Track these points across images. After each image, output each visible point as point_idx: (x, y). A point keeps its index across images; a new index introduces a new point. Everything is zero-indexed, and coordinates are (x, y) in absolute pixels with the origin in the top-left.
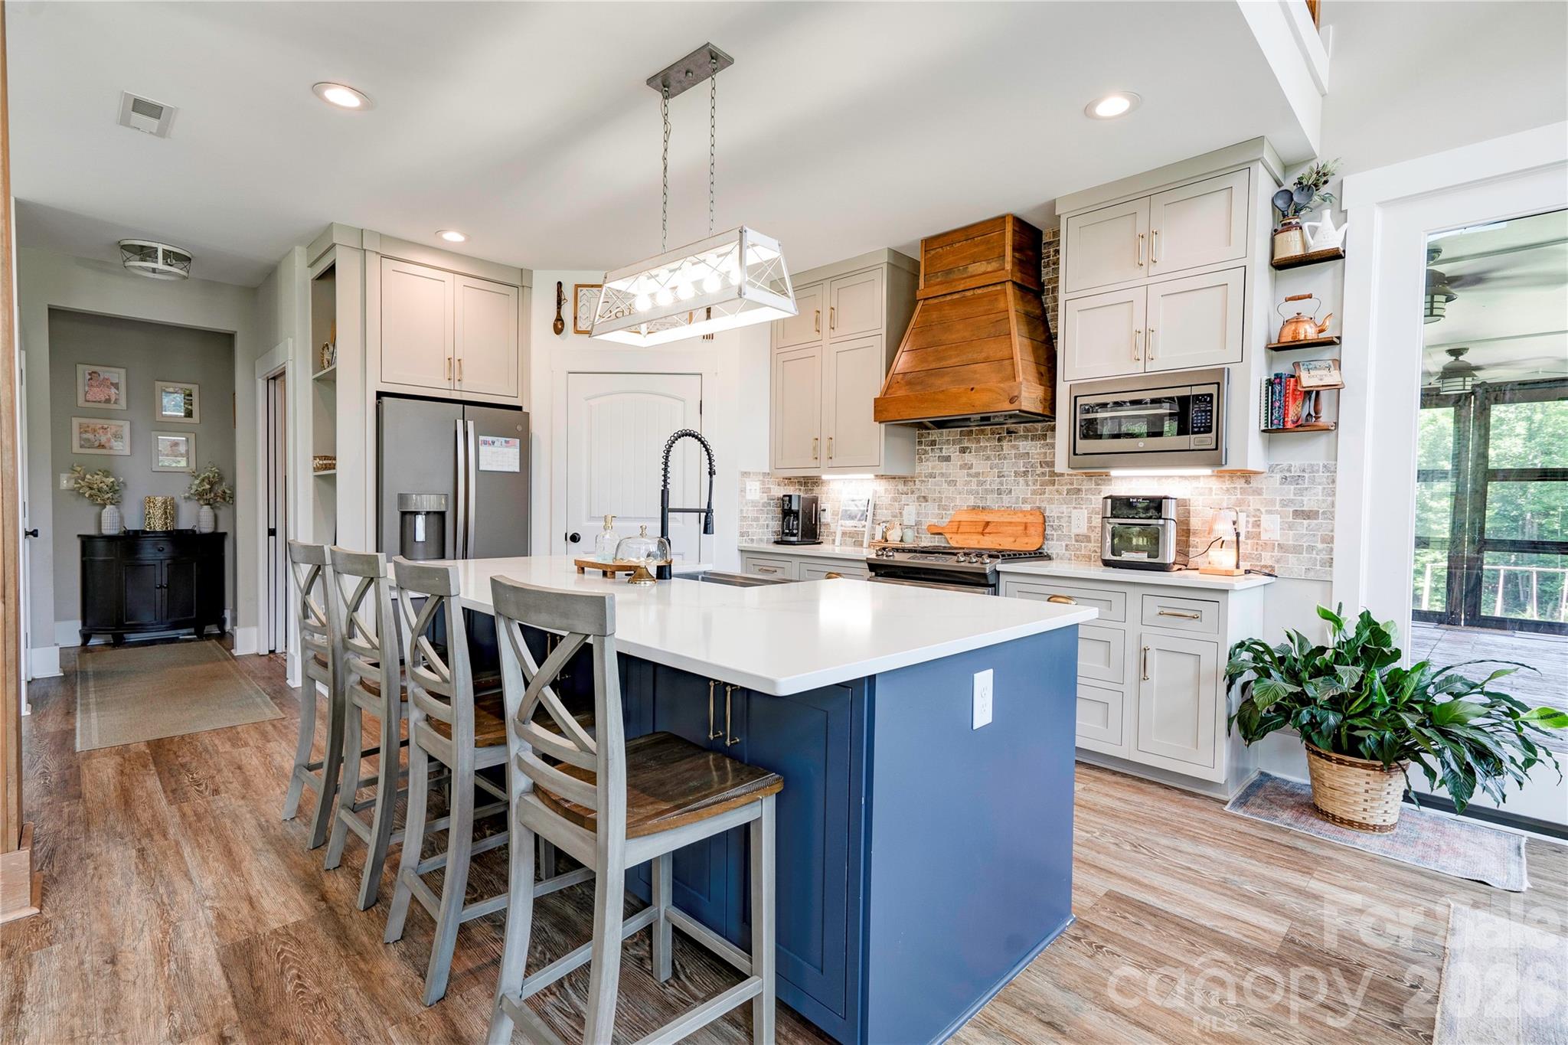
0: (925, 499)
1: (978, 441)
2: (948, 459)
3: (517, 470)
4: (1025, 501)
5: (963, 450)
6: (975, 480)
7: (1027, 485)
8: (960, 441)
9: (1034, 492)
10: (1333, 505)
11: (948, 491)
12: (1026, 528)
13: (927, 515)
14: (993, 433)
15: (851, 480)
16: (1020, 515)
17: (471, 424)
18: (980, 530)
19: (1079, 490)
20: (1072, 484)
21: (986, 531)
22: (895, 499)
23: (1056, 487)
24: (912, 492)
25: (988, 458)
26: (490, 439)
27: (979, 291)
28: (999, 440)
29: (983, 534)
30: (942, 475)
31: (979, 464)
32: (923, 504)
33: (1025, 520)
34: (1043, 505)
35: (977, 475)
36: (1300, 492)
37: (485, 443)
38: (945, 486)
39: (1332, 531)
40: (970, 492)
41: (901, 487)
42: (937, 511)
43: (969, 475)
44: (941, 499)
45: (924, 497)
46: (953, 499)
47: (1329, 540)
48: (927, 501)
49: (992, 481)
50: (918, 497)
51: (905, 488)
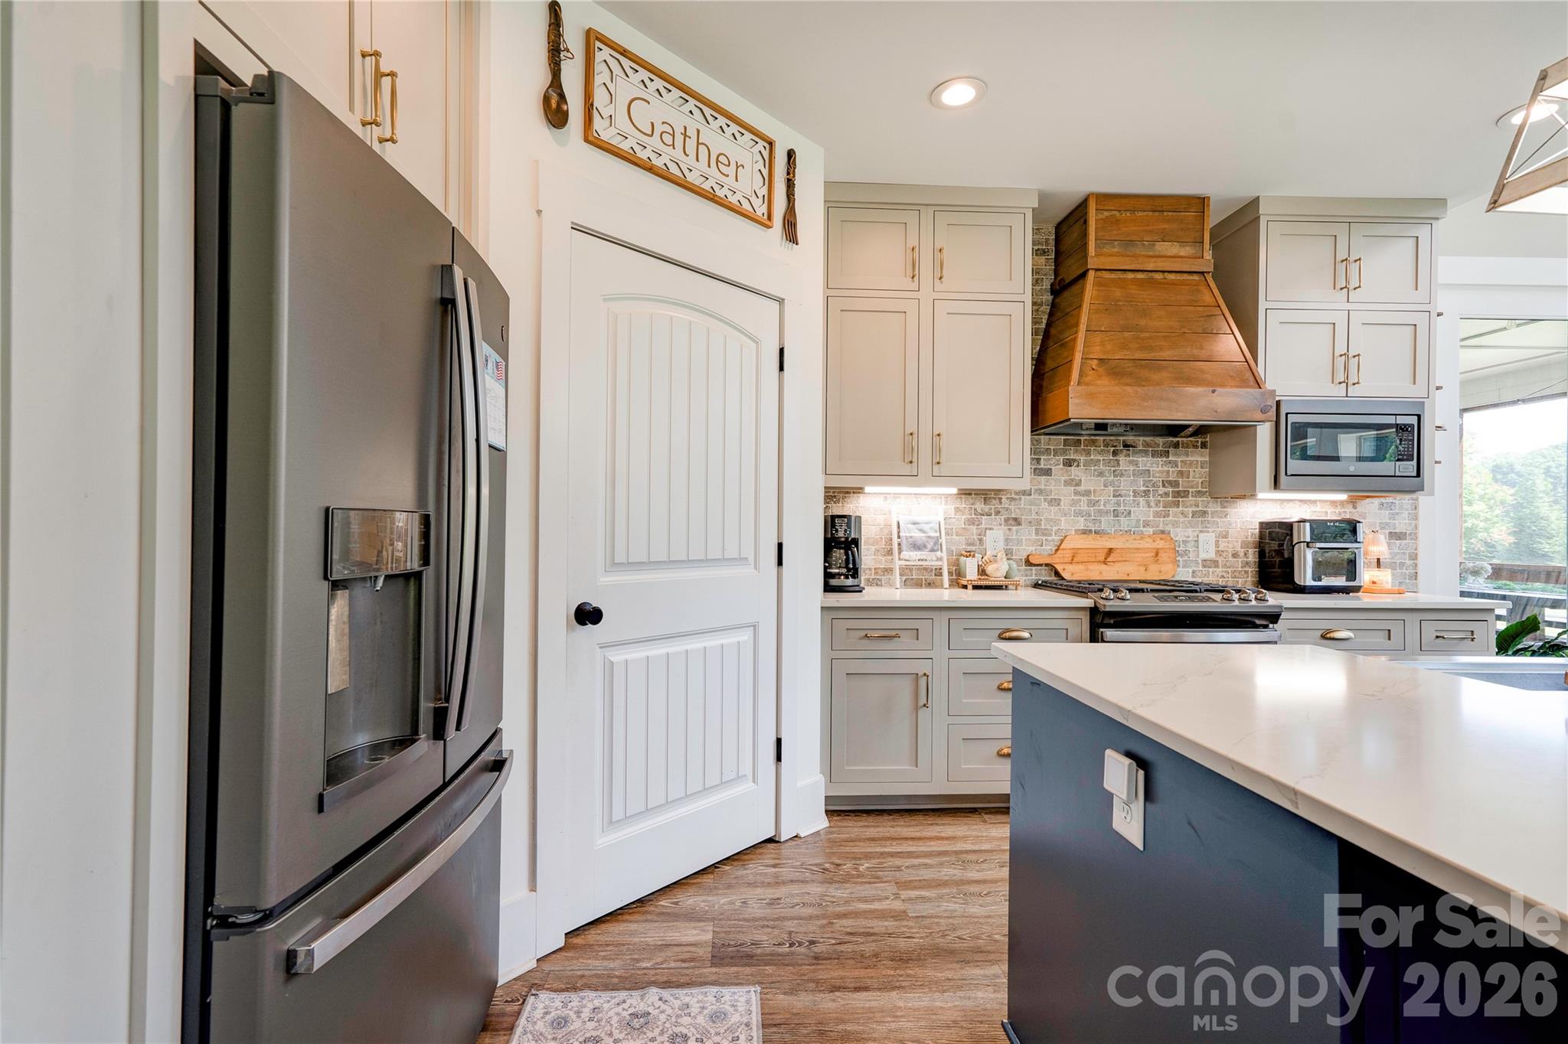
0: (1017, 521)
1: (1088, 453)
2: (1048, 472)
4: (1146, 524)
5: (1068, 463)
6: (1084, 499)
7: (1149, 506)
8: (1064, 452)
9: (1157, 514)
10: (1416, 527)
11: (1049, 512)
12: (1157, 554)
13: (1019, 542)
14: (1106, 445)
16: (1149, 540)
18: (1102, 558)
19: (1205, 513)
20: (1197, 506)
21: (1109, 560)
22: (971, 522)
23: (1181, 508)
24: (998, 513)
25: (1101, 474)
27: (1171, 277)
28: (1115, 453)
29: (1105, 562)
30: (1040, 492)
31: (1089, 481)
32: (1014, 528)
33: (1155, 545)
34: (1167, 529)
35: (1087, 493)
36: (1393, 516)
38: (1045, 505)
39: (1416, 549)
40: (1079, 514)
41: (980, 506)
42: (1034, 537)
43: (1076, 493)
44: (1039, 522)
45: (1015, 519)
46: (1057, 522)
47: (1414, 557)
48: (1019, 524)
49: (1106, 499)
50: (1006, 520)
51: (986, 508)
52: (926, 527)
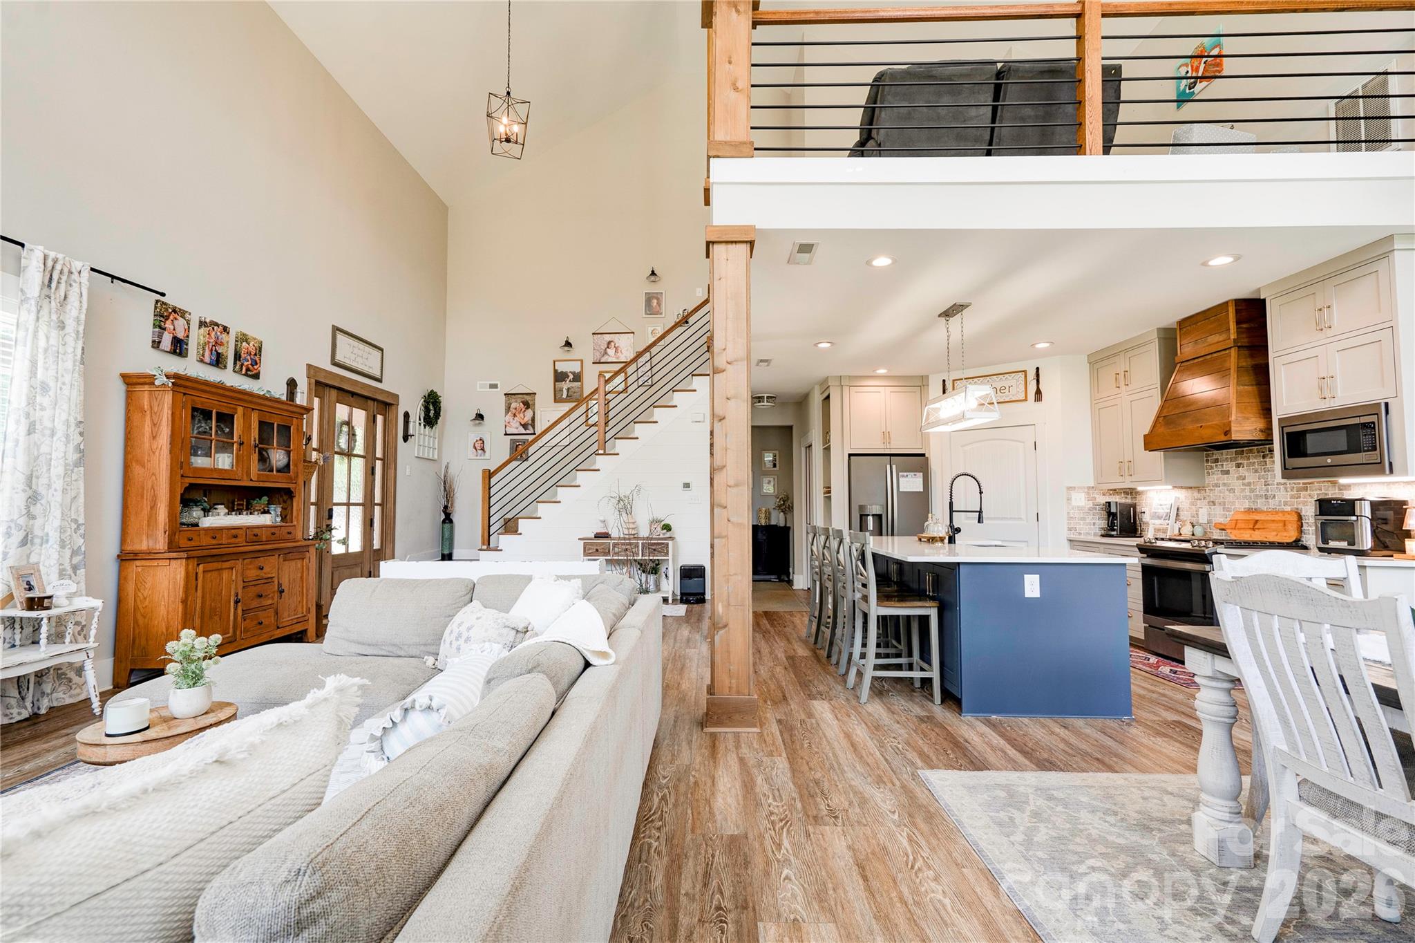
1: (1249, 459)
2: (1227, 472)
3: (922, 490)
4: (1286, 504)
5: (1238, 466)
6: (1248, 488)
7: (1287, 491)
8: (1236, 459)
9: (1292, 497)
11: (1230, 497)
12: (1285, 525)
13: (1215, 516)
14: (1258, 452)
15: (1161, 490)
16: (1280, 514)
17: (894, 467)
18: (1252, 526)
20: (1321, 490)
21: (1256, 527)
22: (1192, 504)
23: (1309, 492)
24: (1204, 498)
25: (1256, 471)
26: (905, 474)
27: (1215, 355)
28: (1264, 457)
29: (1254, 529)
30: (1224, 484)
31: (1251, 477)
32: (1213, 507)
33: (1283, 519)
34: (1300, 507)
35: (1249, 484)
37: (903, 476)
38: (1227, 493)
40: (1245, 497)
41: (1196, 494)
42: (1222, 513)
43: (1243, 484)
44: (1224, 503)
45: (1213, 502)
46: (1233, 503)
48: (1214, 505)
49: (1260, 489)
50: (1209, 502)
51: (1199, 496)
52: (1164, 507)
